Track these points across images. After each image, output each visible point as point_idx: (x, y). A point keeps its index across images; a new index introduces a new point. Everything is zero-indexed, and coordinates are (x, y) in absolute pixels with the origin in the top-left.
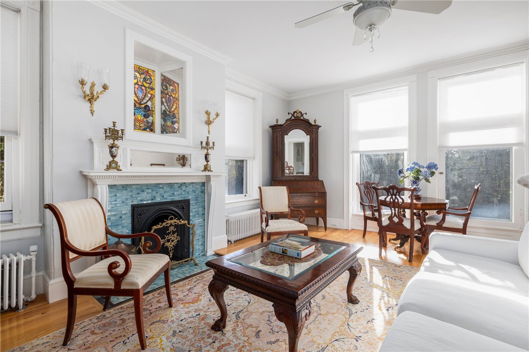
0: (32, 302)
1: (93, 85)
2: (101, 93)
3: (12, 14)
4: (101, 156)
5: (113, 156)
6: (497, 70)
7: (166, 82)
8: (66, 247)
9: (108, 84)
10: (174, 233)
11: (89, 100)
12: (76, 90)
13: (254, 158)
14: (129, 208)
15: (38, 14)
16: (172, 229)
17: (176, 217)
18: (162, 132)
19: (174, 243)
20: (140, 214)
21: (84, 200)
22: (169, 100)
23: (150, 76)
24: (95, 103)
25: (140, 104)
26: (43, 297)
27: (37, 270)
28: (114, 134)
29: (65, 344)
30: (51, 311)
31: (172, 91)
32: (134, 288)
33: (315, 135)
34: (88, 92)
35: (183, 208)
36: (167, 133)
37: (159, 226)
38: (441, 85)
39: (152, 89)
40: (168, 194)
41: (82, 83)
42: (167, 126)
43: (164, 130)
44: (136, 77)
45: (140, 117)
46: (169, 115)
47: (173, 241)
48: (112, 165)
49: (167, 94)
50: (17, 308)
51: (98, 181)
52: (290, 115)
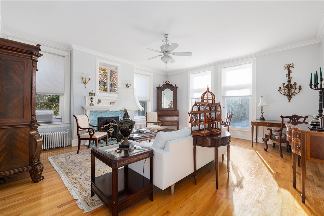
0: (67, 146)
1: (86, 79)
2: (88, 81)
3: (62, 58)
4: (88, 101)
5: (92, 101)
6: (244, 65)
7: (112, 72)
8: (78, 127)
9: (90, 78)
10: (112, 128)
11: (85, 83)
12: (81, 80)
13: (149, 101)
14: (97, 119)
15: (70, 58)
16: (111, 126)
17: (113, 122)
18: (110, 91)
19: (112, 132)
20: (101, 121)
21: (83, 115)
22: (113, 79)
23: (106, 71)
24: (86, 84)
25: (102, 82)
26: (70, 146)
27: (69, 138)
28: (92, 94)
29: (77, 153)
30: (73, 148)
31: (115, 75)
32: (95, 138)
33: (175, 91)
34: (84, 81)
35: (116, 120)
36: (112, 92)
37: (107, 125)
38: (224, 70)
39: (107, 76)
40: (111, 114)
41: (83, 78)
42: (112, 89)
43: (111, 91)
44: (100, 72)
45: (102, 86)
46: (113, 85)
47: (112, 131)
48: (91, 104)
49: (113, 77)
50: (63, 147)
51: (87, 109)
52: (164, 83)
